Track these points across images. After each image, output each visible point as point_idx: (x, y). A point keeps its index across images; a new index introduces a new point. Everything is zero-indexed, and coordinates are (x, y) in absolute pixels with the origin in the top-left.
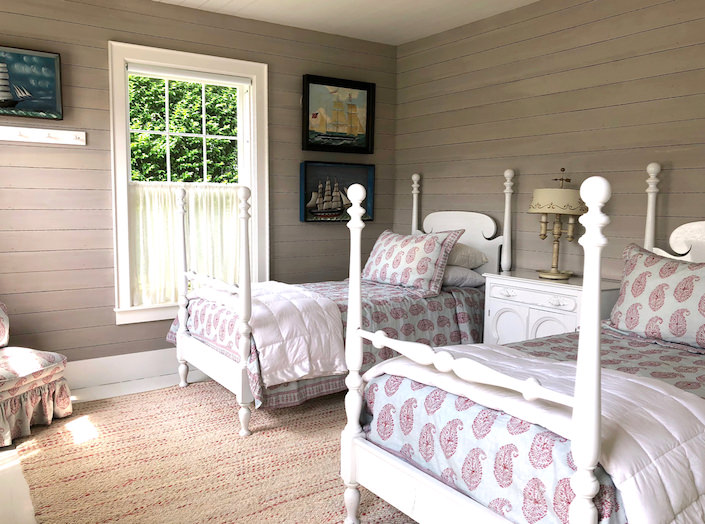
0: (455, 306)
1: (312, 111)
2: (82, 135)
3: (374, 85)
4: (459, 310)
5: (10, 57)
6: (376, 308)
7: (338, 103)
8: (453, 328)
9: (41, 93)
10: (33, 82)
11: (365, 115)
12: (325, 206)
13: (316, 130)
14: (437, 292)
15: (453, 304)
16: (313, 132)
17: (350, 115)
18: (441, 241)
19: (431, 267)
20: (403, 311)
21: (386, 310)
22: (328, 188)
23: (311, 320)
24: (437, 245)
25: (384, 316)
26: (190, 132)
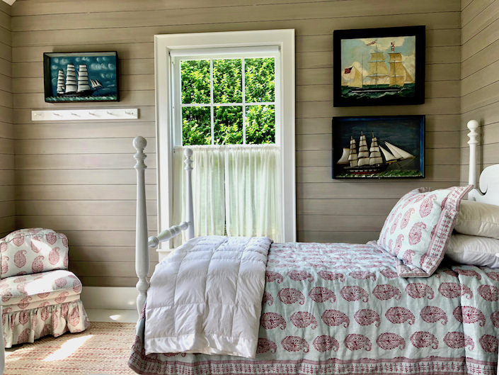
0: (459, 295)
1: (344, 66)
2: (135, 111)
3: (423, 27)
4: (465, 301)
5: (88, 60)
6: (319, 282)
7: (377, 54)
8: (452, 326)
9: (108, 82)
10: (103, 76)
11: (413, 63)
12: (360, 163)
13: (349, 85)
14: (428, 271)
15: (453, 293)
16: (347, 88)
17: (393, 65)
18: (440, 201)
19: (425, 236)
20: (361, 291)
21: (334, 286)
22: (363, 143)
23: (214, 285)
24: (435, 206)
25: (331, 294)
26: (233, 101)
